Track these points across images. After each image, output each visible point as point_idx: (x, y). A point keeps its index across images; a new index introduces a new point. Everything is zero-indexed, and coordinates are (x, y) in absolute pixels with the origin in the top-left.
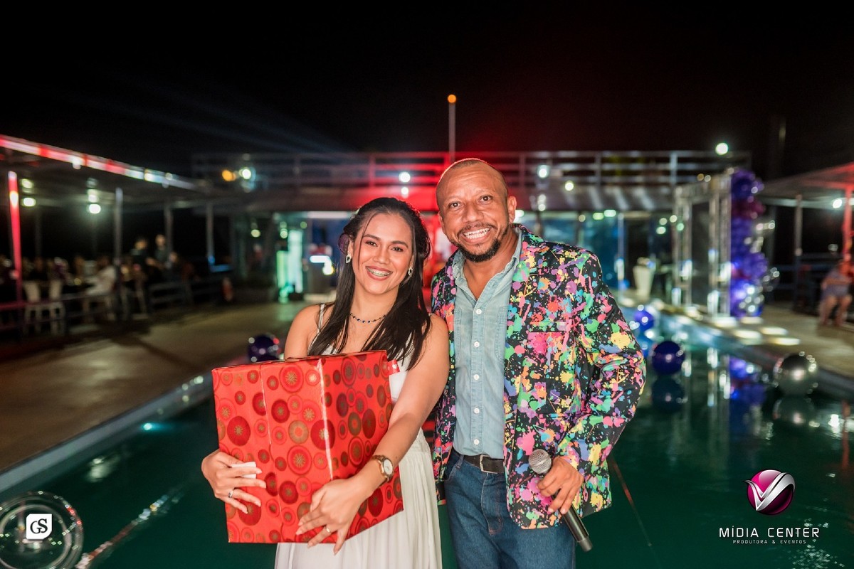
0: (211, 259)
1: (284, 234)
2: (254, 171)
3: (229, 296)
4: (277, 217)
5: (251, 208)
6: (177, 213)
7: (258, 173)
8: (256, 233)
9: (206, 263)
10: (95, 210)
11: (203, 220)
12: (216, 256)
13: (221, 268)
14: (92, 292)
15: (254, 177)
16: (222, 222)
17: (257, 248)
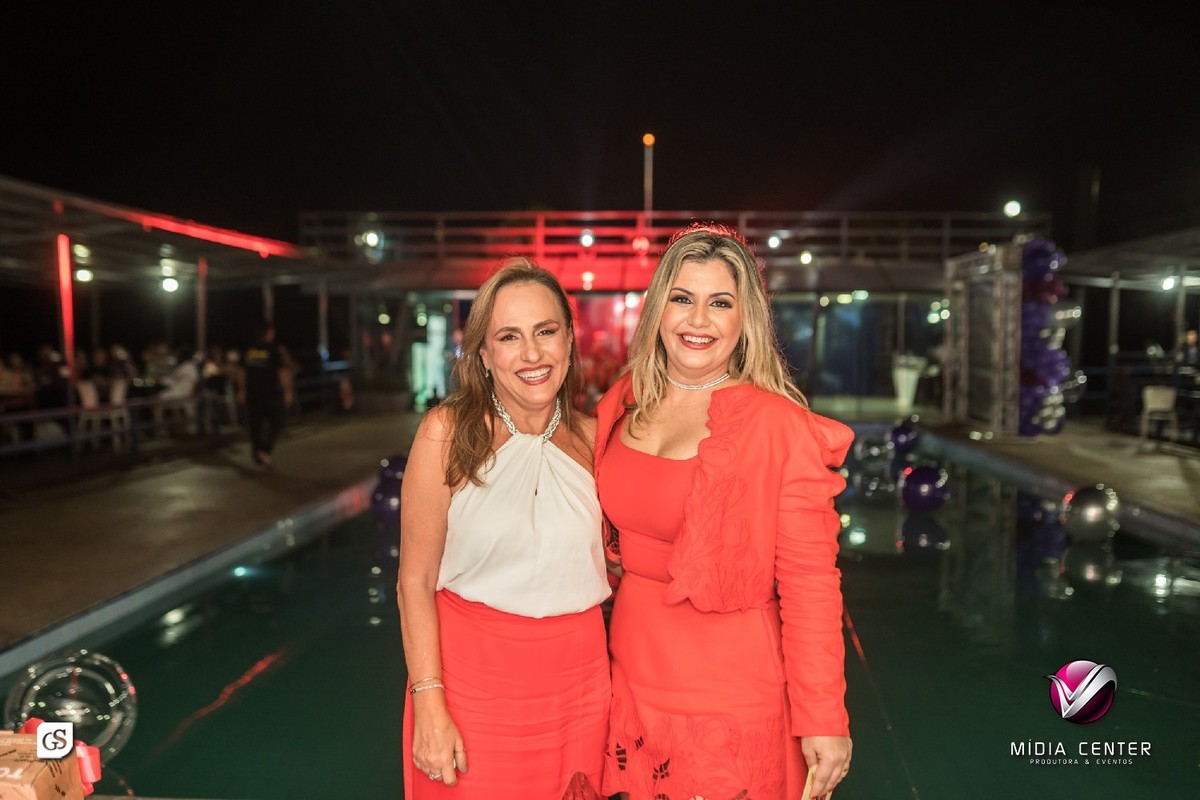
0: (324, 352)
1: (422, 320)
2: (383, 236)
3: (348, 403)
4: (412, 298)
5: (378, 285)
6: (280, 291)
7: (388, 237)
8: (384, 319)
9: (318, 357)
10: (170, 286)
11: (314, 300)
12: (331, 349)
13: (338, 365)
14: (166, 396)
15: (382, 243)
16: (339, 303)
17: (386, 339)
